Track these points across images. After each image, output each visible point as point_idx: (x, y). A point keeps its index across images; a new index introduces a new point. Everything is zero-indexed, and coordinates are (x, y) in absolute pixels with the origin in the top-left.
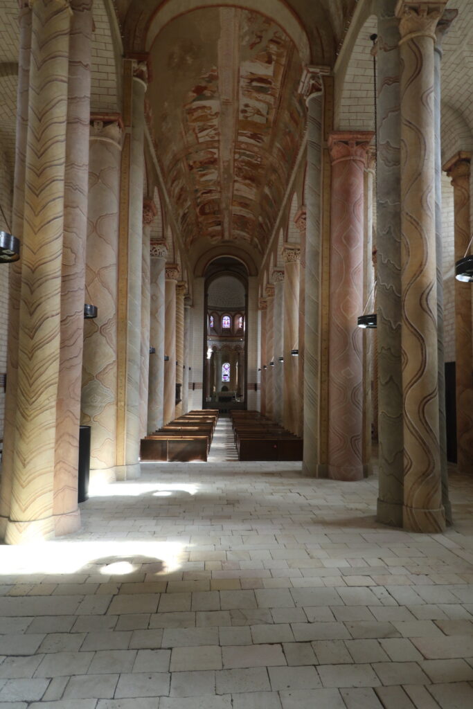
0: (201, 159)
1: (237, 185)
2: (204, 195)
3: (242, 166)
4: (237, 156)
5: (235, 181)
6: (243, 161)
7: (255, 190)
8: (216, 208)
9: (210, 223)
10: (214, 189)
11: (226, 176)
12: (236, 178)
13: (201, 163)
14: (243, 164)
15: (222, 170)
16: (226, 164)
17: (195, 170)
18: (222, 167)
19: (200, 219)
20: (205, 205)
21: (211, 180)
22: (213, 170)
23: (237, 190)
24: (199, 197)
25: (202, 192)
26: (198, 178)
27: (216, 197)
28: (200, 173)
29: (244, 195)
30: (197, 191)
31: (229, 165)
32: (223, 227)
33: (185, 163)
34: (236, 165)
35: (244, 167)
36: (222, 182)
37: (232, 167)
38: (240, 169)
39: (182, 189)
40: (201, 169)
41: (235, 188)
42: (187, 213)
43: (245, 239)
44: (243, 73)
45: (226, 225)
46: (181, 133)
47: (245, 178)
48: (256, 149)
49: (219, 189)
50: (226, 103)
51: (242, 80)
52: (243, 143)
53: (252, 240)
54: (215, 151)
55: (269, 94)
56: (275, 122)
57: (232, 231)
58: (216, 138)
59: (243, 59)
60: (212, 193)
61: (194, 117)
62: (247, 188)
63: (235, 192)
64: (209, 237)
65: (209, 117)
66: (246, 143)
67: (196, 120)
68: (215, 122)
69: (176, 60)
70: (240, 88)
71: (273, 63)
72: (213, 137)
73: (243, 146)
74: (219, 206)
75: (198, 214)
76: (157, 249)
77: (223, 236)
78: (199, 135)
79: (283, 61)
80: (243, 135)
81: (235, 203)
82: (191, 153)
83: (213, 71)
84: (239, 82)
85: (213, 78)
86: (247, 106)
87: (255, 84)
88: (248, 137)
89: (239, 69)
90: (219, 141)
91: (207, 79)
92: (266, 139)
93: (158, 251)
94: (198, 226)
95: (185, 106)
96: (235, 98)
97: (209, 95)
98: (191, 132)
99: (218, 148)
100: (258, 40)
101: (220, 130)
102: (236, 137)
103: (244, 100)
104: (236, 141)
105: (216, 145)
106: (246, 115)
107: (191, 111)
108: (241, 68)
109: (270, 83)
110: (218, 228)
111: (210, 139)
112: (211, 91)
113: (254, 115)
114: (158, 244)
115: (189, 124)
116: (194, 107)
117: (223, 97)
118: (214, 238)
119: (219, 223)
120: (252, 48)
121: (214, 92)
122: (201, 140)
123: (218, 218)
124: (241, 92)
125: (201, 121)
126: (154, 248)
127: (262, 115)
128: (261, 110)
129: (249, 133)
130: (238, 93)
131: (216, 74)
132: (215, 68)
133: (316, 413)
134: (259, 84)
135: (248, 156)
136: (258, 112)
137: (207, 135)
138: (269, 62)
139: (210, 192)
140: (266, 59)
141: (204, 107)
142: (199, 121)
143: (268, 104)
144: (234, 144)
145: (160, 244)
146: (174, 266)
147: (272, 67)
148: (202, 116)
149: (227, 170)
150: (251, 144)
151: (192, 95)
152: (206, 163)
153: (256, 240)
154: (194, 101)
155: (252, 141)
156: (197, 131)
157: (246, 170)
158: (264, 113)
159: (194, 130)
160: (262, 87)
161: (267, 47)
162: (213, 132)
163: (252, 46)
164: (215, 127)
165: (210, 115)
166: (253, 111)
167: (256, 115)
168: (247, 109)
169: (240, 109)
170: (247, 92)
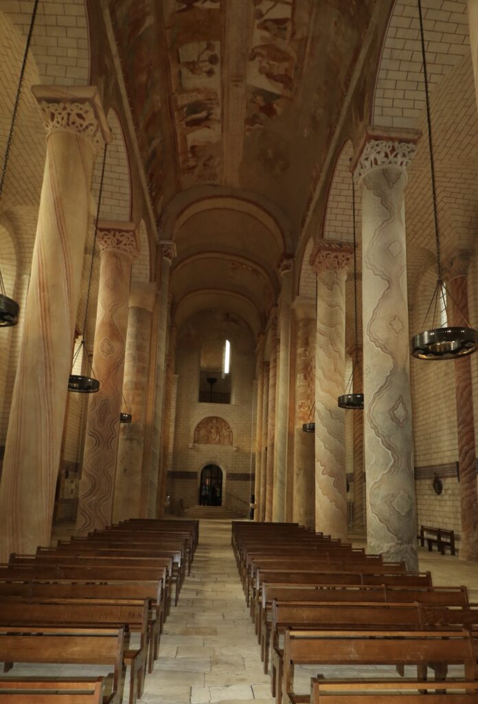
44: (218, 127)
50: (239, 78)
51: (218, 117)
59: (219, 145)
65: (264, 52)
68: (259, 37)
70: (220, 102)
84: (222, 115)
85: (251, 121)
86: (210, 73)
87: (203, 115)
89: (222, 131)
91: (258, 120)
100: (207, 163)
107: (285, 80)
109: (187, 124)
112: (255, 102)
113: (199, 57)
120: (211, 156)
121: (252, 101)
124: (219, 97)
127: (188, 63)
130: (223, 97)
131: (247, 127)
132: (247, 134)
134: (198, 115)
136: (193, 66)
138: (193, 148)
141: (270, 76)
148: (275, 59)
151: (279, 108)
154: (278, 97)
156: (289, 25)
160: (195, 112)
164: (257, 22)
165: (262, 56)
166: (201, 65)
167: (196, 59)
168: (210, 66)
169: (219, 64)
170: (212, 97)
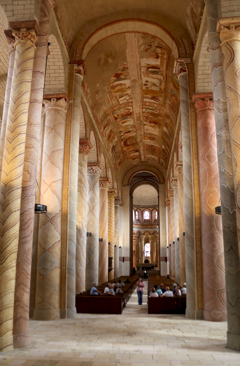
0: (122, 113)
1: (146, 127)
2: (125, 134)
3: (148, 115)
4: (144, 110)
5: (145, 125)
6: (148, 113)
7: (157, 129)
8: (134, 142)
9: (131, 151)
10: (132, 130)
11: (138, 122)
12: (145, 123)
13: (122, 115)
14: (149, 114)
15: (136, 118)
16: (138, 115)
17: (118, 120)
18: (135, 117)
19: (124, 149)
20: (127, 140)
21: (130, 125)
22: (130, 119)
23: (146, 130)
24: (122, 136)
25: (124, 132)
26: (121, 124)
27: (134, 135)
28: (122, 121)
29: (152, 133)
30: (121, 132)
31: (140, 115)
32: (140, 153)
33: (112, 116)
34: (144, 115)
35: (149, 116)
36: (136, 126)
37: (142, 116)
38: (147, 117)
39: (111, 131)
40: (123, 119)
41: (145, 129)
42: (116, 145)
43: (155, 160)
44: (143, 64)
45: (142, 152)
46: (108, 99)
47: (151, 122)
48: (155, 105)
49: (135, 130)
50: (134, 81)
51: (142, 68)
52: (147, 102)
53: (159, 160)
54: (130, 108)
55: (160, 74)
56: (165, 89)
57: (146, 155)
58: (130, 101)
59: (142, 57)
60: (131, 132)
61: (115, 90)
62: (153, 129)
63: (146, 131)
64: (131, 160)
65: (125, 89)
66: (149, 102)
67: (117, 91)
68: (129, 92)
69: (102, 62)
70: (142, 73)
71: (160, 58)
72: (128, 100)
73: (147, 104)
74: (136, 140)
75: (123, 146)
76: (94, 169)
77: (140, 158)
78: (119, 100)
79: (165, 56)
80: (146, 98)
81: (146, 138)
82: (115, 110)
83: (125, 65)
84: (140, 69)
85: (125, 69)
86: (147, 81)
87: (150, 70)
88: (150, 99)
89: (140, 63)
90: (132, 102)
91: (121, 70)
92: (161, 99)
93: (95, 170)
94: (124, 153)
95: (109, 85)
96: (140, 78)
97: (124, 77)
98: (114, 98)
99: (132, 106)
100: (150, 47)
101: (132, 96)
102: (142, 99)
103: (144, 79)
104: (142, 101)
105: (130, 104)
106: (147, 86)
107: (113, 87)
108: (141, 62)
109: (160, 69)
110: (137, 154)
111: (126, 102)
112: (125, 75)
113: (152, 86)
114: (94, 166)
115: (113, 94)
116: (115, 85)
117: (132, 78)
118: (135, 160)
119: (137, 151)
120: (146, 52)
121: (127, 76)
122: (121, 103)
123: (136, 147)
125: (120, 92)
126: (92, 168)
127: (156, 86)
128: (156, 83)
129: (150, 97)
130: (141, 75)
131: (127, 66)
132: (126, 63)
133: (194, 274)
134: (153, 70)
135: (151, 109)
136: (154, 85)
137: (124, 99)
138: (157, 58)
139: (129, 132)
140: (156, 56)
141: (121, 84)
142: (118, 92)
143: (160, 80)
144: (141, 103)
145: (96, 166)
146: (107, 179)
147: (159, 60)
148: (120, 89)
149: (139, 118)
150: (152, 102)
151: (113, 78)
152: (125, 115)
153: (162, 160)
154: (115, 81)
155: (152, 101)
156: (118, 98)
157: (151, 118)
158: (158, 85)
159: (116, 97)
160: (155, 71)
161: (155, 50)
162: (128, 98)
163: (146, 50)
164: (129, 95)
165: (125, 88)
166: (151, 84)
167: (153, 86)
168: (147, 83)
169: (143, 84)
170: (146, 74)
